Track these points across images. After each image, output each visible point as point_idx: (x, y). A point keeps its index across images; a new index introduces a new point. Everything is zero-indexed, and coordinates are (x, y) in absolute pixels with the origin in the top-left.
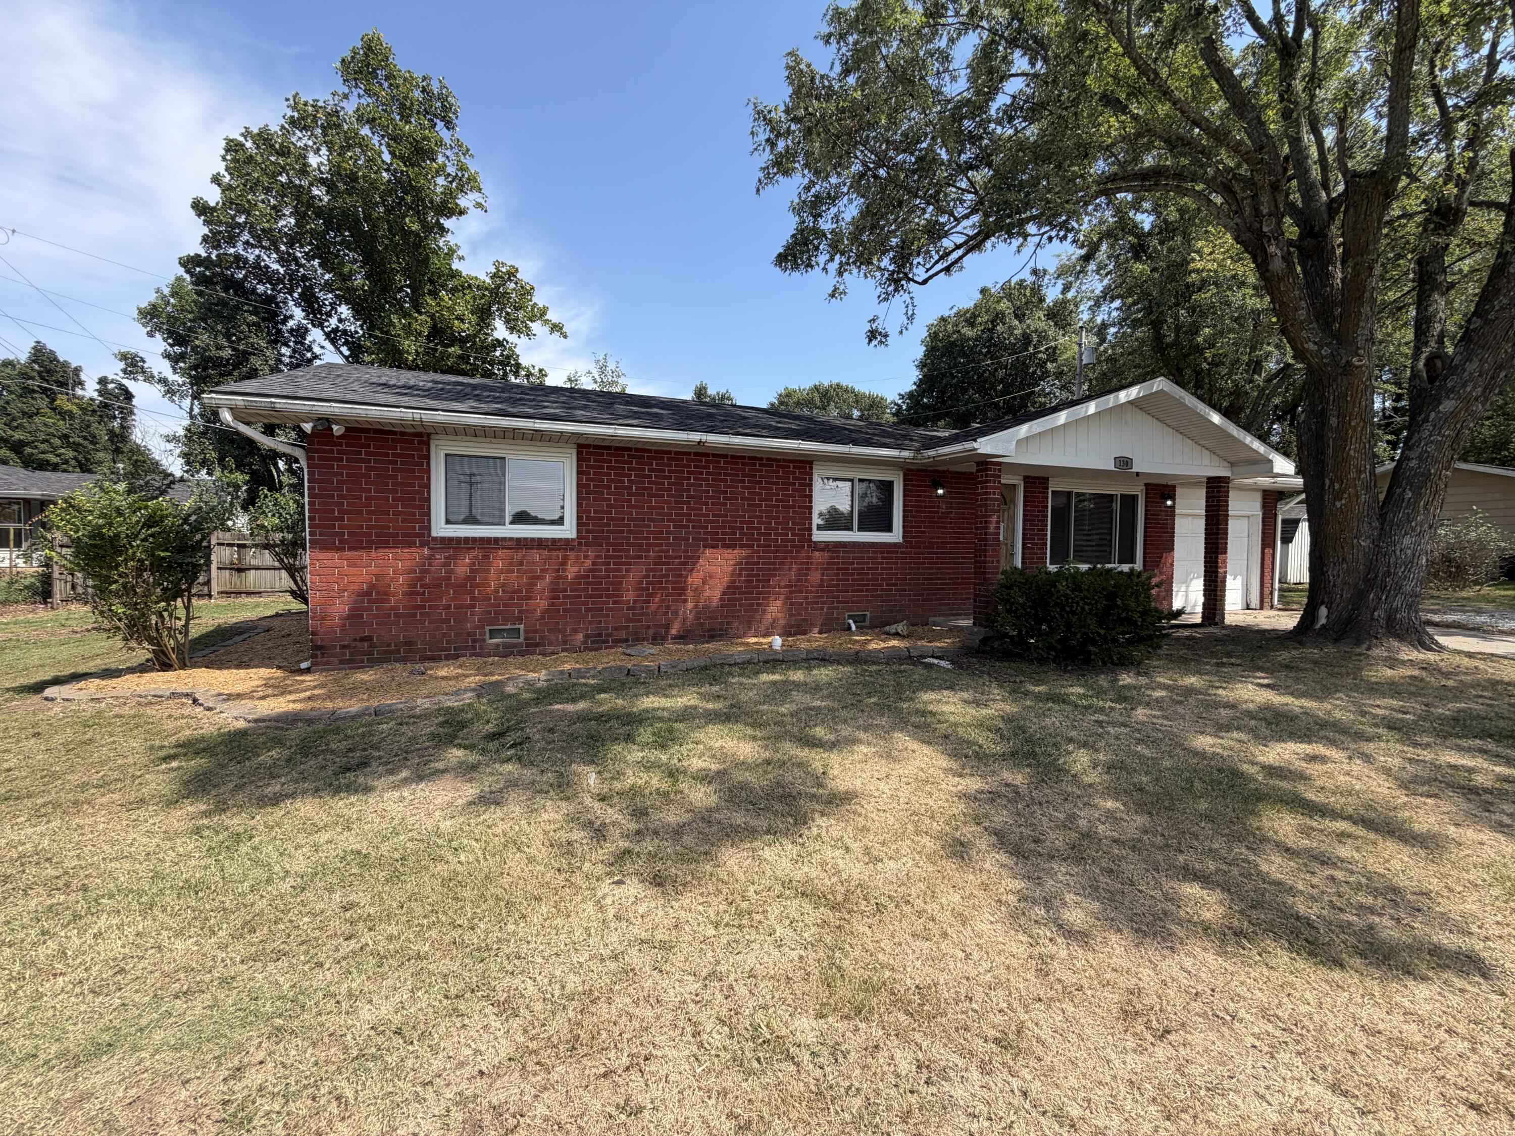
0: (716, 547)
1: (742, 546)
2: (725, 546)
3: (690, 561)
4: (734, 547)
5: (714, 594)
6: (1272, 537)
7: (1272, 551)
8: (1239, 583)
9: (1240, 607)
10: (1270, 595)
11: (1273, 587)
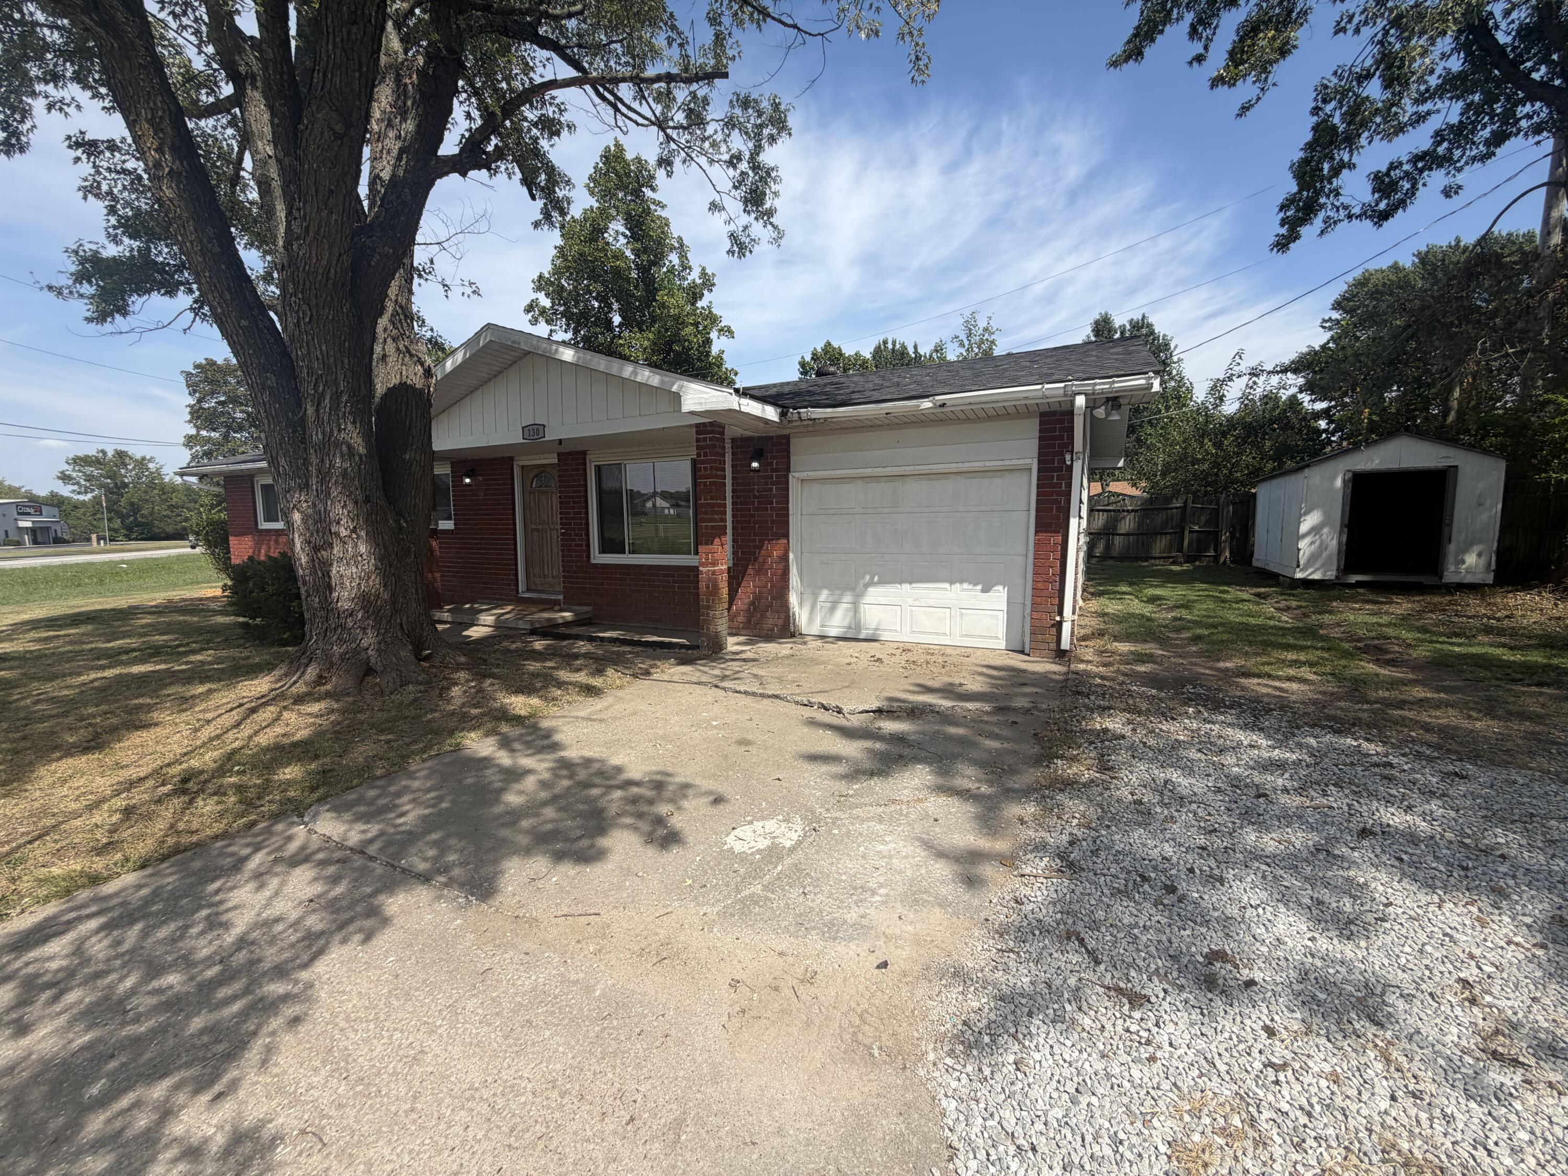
6: (1059, 509)
7: (1060, 539)
8: (999, 597)
9: (1003, 645)
10: (1054, 629)
11: (1061, 612)
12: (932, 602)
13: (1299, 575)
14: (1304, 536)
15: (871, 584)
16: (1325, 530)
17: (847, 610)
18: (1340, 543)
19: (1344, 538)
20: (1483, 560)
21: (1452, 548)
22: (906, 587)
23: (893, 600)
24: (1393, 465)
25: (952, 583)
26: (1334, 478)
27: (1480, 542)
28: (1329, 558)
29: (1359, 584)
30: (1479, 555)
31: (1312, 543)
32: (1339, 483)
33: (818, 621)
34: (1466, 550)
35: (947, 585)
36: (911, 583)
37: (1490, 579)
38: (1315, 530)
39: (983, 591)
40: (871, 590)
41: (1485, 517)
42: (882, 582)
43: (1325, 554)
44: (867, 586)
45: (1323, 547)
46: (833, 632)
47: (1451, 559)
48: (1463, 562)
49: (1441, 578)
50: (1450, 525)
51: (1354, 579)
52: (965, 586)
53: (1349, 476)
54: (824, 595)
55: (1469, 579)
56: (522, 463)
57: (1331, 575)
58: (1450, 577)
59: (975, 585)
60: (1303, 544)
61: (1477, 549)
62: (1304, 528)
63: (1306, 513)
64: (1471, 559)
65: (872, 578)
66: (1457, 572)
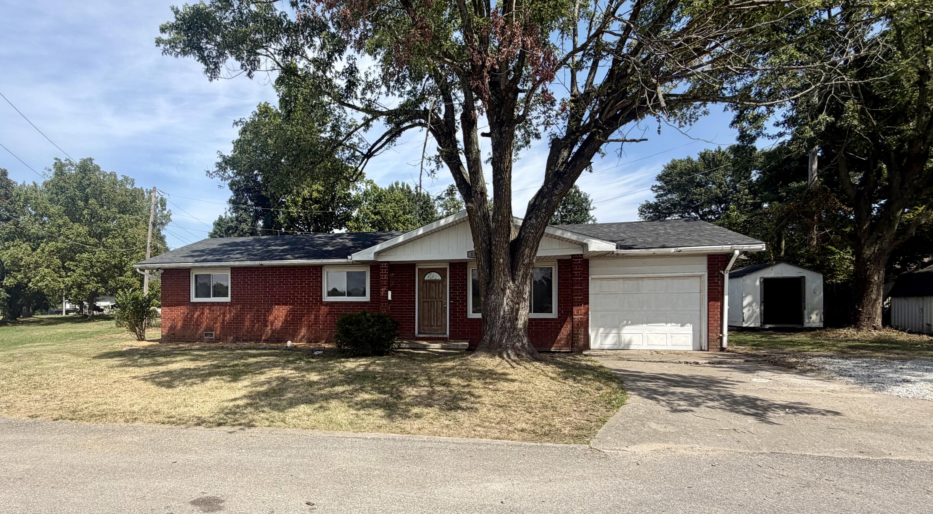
0: (279, 304)
1: (290, 304)
2: (283, 304)
3: (269, 311)
4: (286, 304)
5: (278, 324)
6: (718, 292)
7: (719, 304)
8: (689, 329)
9: (691, 348)
10: (719, 340)
11: (721, 332)
12: (658, 332)
13: (745, 325)
14: (745, 307)
15: (627, 324)
16: (754, 304)
17: (614, 336)
18: (761, 310)
19: (763, 308)
20: (818, 317)
21: (806, 312)
22: (645, 325)
23: (639, 332)
24: (780, 276)
25: (666, 323)
26: (755, 281)
27: (816, 309)
28: (757, 317)
29: (770, 329)
30: (817, 315)
31: (749, 310)
32: (758, 283)
33: (599, 342)
34: (811, 313)
35: (664, 324)
36: (647, 323)
37: (822, 325)
38: (750, 305)
39: (681, 326)
40: (626, 327)
41: (817, 299)
42: (632, 324)
43: (755, 315)
44: (624, 325)
45: (754, 312)
46: (606, 347)
47: (806, 316)
48: (811, 318)
49: (803, 324)
50: (804, 302)
51: (767, 326)
52: (673, 324)
53: (762, 280)
54: (601, 330)
55: (814, 325)
56: (420, 267)
57: (758, 325)
58: (806, 325)
59: (678, 323)
60: (745, 311)
61: (815, 312)
62: (745, 303)
63: (746, 296)
64: (814, 317)
65: (628, 322)
66: (809, 322)
